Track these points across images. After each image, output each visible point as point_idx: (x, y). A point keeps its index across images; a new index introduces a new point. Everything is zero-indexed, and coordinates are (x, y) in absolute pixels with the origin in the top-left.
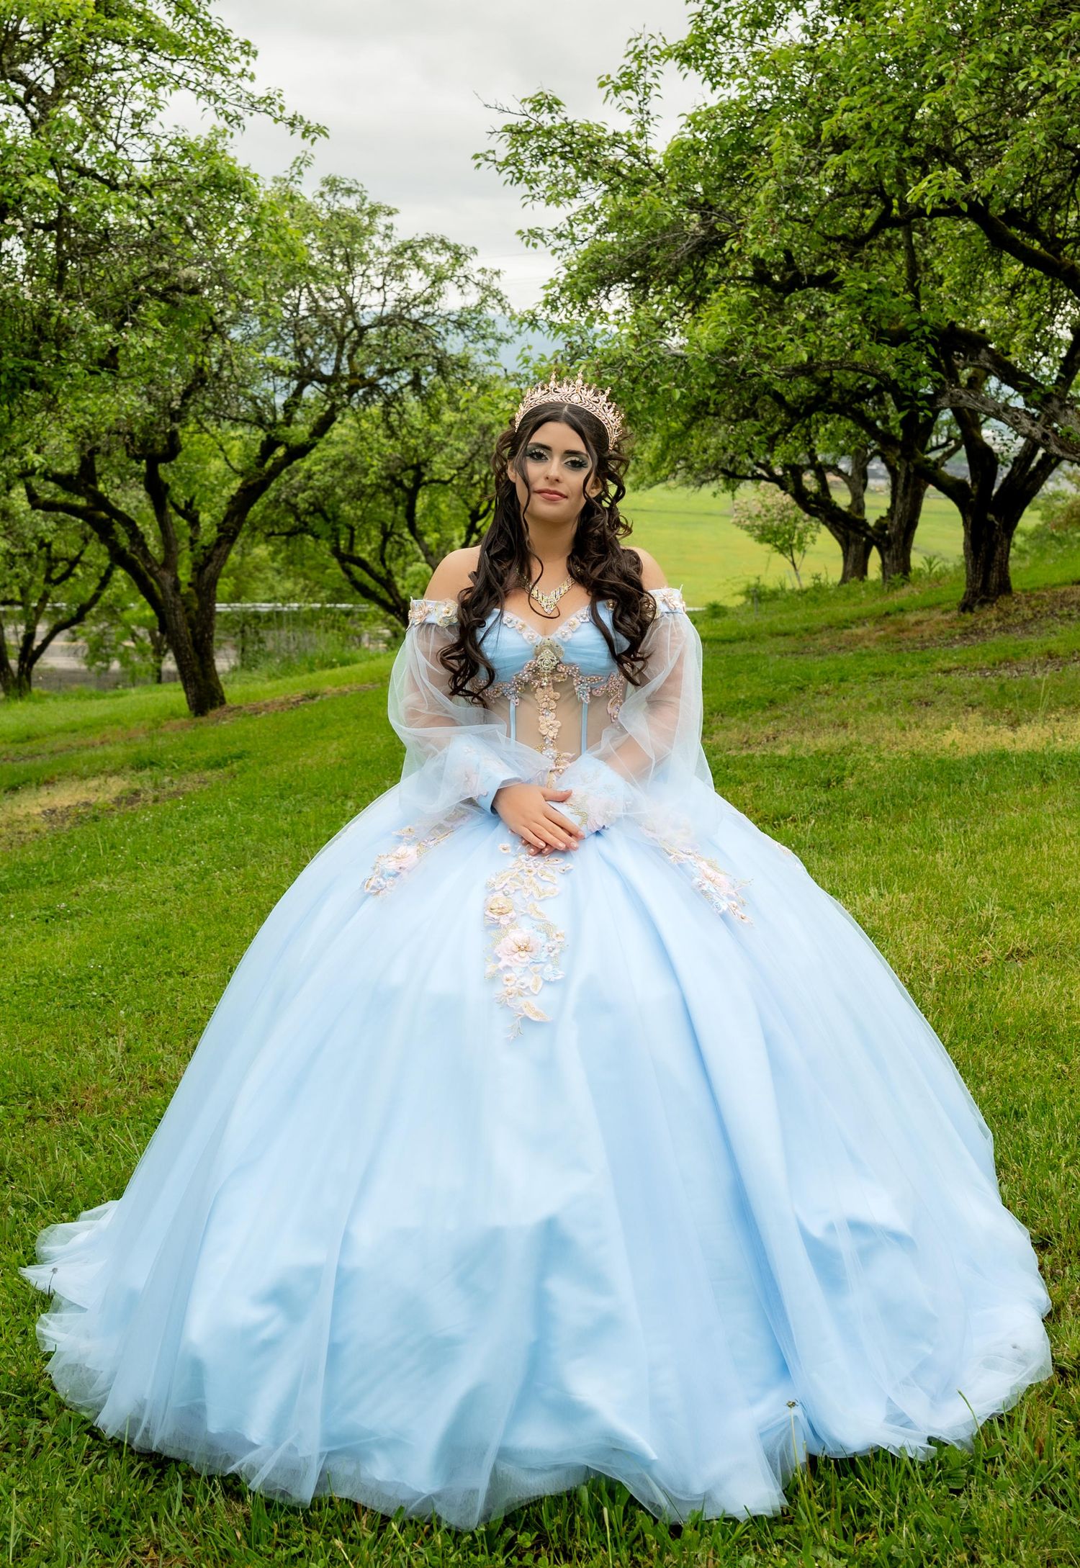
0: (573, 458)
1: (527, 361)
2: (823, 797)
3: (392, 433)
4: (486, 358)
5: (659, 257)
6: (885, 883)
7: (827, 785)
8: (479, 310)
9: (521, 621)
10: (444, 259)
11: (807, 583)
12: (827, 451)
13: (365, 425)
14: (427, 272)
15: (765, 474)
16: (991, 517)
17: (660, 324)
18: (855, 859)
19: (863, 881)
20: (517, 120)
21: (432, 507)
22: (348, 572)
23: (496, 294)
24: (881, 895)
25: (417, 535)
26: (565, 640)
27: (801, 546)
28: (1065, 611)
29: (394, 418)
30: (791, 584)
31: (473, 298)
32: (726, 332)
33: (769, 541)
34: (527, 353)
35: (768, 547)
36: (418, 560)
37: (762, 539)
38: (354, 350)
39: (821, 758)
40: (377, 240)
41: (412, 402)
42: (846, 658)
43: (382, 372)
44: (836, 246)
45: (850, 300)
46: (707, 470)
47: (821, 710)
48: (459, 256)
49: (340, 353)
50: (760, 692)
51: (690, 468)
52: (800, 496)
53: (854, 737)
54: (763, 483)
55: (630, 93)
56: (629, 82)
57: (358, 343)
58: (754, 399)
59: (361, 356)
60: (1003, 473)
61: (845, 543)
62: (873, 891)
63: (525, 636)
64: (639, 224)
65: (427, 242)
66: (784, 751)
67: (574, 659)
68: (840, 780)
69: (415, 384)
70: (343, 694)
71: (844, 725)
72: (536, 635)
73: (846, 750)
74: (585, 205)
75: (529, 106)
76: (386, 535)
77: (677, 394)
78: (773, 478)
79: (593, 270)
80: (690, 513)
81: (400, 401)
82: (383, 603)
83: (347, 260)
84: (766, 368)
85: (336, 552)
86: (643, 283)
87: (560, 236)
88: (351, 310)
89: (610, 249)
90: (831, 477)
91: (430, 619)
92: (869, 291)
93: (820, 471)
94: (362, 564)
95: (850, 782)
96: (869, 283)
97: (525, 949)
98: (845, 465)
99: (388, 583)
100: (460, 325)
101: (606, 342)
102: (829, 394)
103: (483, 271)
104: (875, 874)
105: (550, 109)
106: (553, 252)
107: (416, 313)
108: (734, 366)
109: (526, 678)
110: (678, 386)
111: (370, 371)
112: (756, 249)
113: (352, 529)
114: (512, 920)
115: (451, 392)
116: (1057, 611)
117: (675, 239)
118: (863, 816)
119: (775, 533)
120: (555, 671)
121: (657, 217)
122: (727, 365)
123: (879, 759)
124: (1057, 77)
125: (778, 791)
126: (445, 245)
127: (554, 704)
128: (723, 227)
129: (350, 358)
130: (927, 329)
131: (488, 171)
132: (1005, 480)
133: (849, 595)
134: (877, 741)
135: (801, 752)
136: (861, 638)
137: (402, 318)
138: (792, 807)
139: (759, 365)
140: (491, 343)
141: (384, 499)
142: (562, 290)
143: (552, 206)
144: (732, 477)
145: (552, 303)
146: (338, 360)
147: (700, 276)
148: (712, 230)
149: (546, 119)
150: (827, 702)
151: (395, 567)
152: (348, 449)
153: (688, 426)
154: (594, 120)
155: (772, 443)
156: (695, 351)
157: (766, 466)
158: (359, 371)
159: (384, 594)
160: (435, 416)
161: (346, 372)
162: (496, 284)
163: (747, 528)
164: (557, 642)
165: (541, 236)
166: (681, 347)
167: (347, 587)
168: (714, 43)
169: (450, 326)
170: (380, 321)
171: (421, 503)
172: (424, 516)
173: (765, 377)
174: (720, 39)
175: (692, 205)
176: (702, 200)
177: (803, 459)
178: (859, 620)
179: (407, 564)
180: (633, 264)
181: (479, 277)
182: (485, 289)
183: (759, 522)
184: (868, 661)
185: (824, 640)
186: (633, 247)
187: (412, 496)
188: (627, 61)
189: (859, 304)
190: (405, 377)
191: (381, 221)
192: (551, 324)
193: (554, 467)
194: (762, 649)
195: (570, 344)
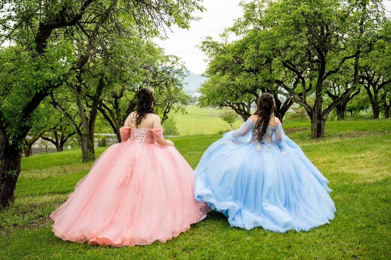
4: (181, 80)
8: (181, 70)
10: (174, 59)
15: (229, 105)
16: (279, 114)
20: (204, 41)
23: (184, 67)
27: (234, 121)
28: (293, 132)
31: (180, 67)
33: (226, 121)
35: (225, 122)
37: (225, 120)
48: (177, 59)
54: (228, 107)
55: (224, 37)
56: (224, 35)
60: (282, 106)
65: (171, 56)
75: (206, 38)
78: (231, 106)
80: (199, 115)
93: (243, 104)
98: (246, 104)
100: (177, 73)
103: (182, 62)
105: (210, 39)
107: (168, 70)
116: (291, 132)
119: (228, 119)
124: (297, 44)
126: (175, 57)
129: (155, 79)
130: (274, 80)
131: (198, 48)
132: (282, 107)
137: (166, 71)
140: (183, 76)
144: (222, 105)
149: (209, 40)
154: (217, 41)
157: (229, 103)
163: (221, 118)
168: (238, 28)
169: (175, 73)
174: (239, 27)
182: (182, 65)
183: (224, 116)
188: (224, 31)
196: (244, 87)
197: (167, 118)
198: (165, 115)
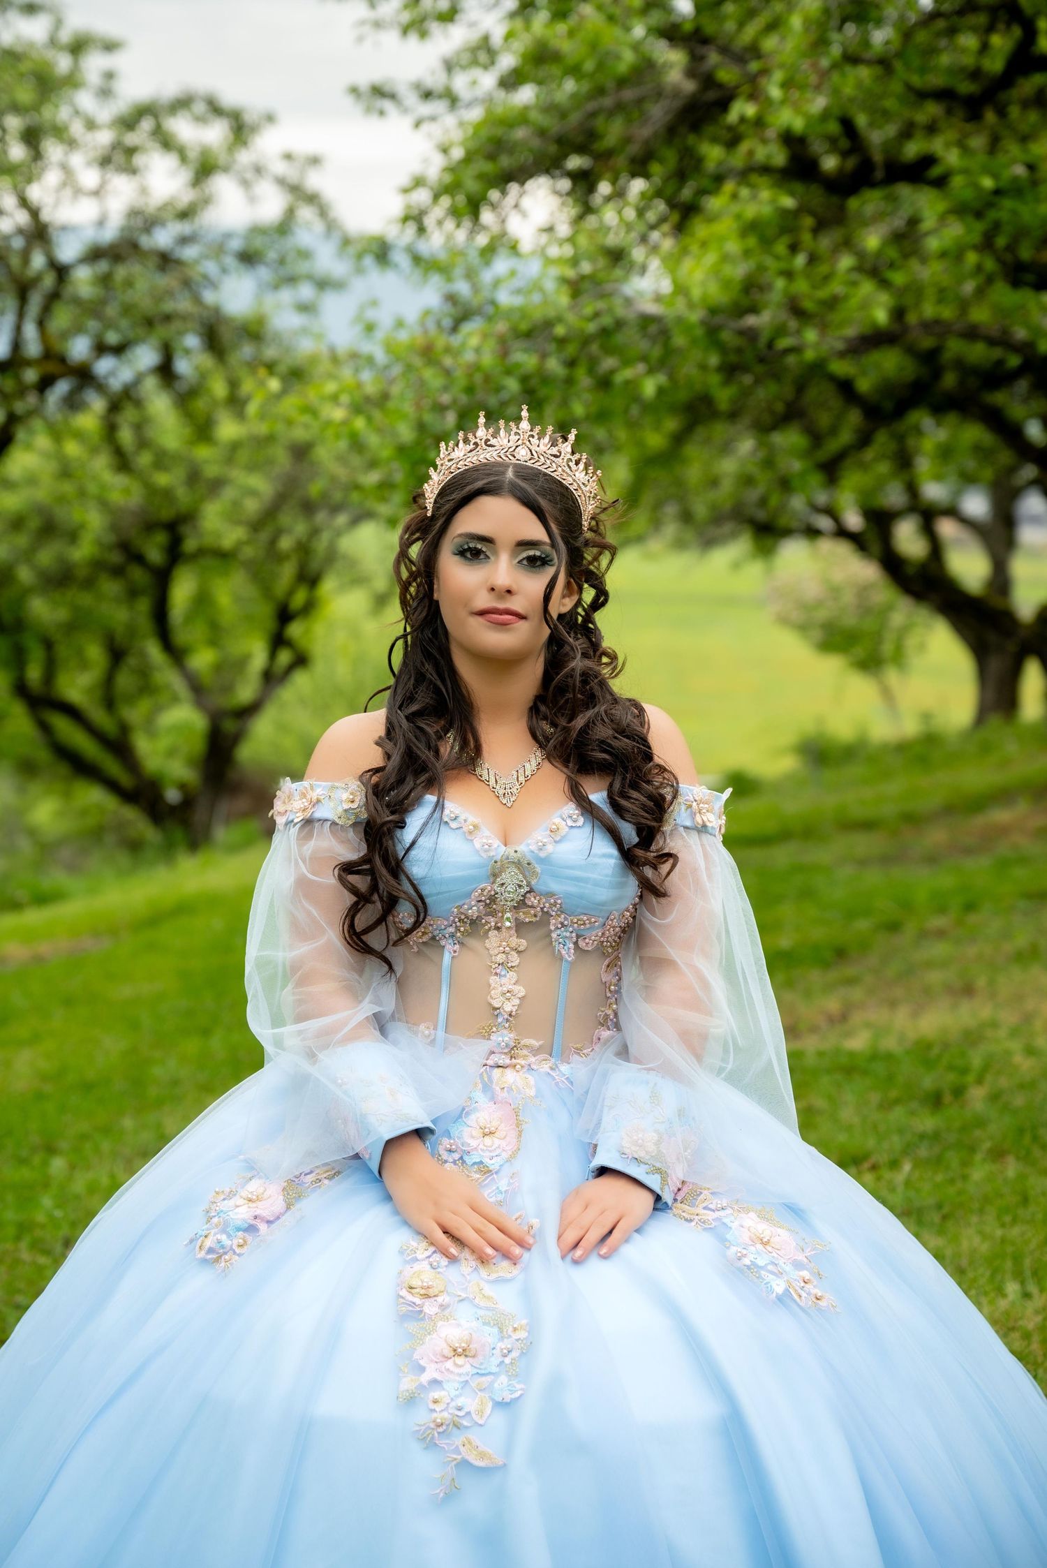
0: (531, 553)
1: (370, 328)
2: (927, 1122)
3: (123, 463)
4: (297, 320)
5: (613, 132)
6: (1035, 1273)
7: (935, 1101)
8: (285, 227)
9: (472, 819)
10: (214, 134)
11: (910, 727)
12: (938, 478)
13: (72, 448)
14: (183, 158)
15: (828, 526)
17: (617, 256)
18: (981, 1233)
19: (994, 1272)
21: (202, 601)
22: (45, 728)
23: (312, 199)
24: (1027, 1295)
25: (176, 653)
26: (542, 855)
27: (899, 658)
29: (126, 436)
30: (883, 730)
31: (271, 206)
32: (738, 271)
34: (371, 314)
36: (175, 699)
38: (47, 309)
39: (924, 1052)
40: (85, 100)
41: (160, 405)
42: (978, 868)
43: (101, 349)
44: (932, 109)
45: (961, 210)
46: (718, 518)
47: (929, 965)
48: (241, 128)
49: (21, 315)
50: (818, 934)
51: (686, 517)
52: (893, 565)
53: (986, 1012)
57: (54, 297)
58: (800, 388)
59: (62, 318)
61: (980, 651)
62: (1012, 1288)
63: (477, 845)
64: (575, 71)
65: (182, 104)
66: (858, 1042)
67: (554, 886)
68: (959, 1092)
69: (165, 371)
70: (39, 960)
71: (968, 991)
72: (496, 843)
73: (972, 1037)
74: (473, 36)
76: (117, 654)
77: (649, 388)
78: (842, 533)
79: (492, 157)
80: (693, 600)
81: (138, 403)
82: (112, 786)
83: (32, 137)
84: (811, 335)
85: (21, 690)
86: (584, 182)
87: (427, 95)
88: (39, 233)
89: (522, 117)
90: (947, 528)
91: (320, 813)
92: (997, 192)
93: (928, 516)
94: (72, 712)
95: (977, 1096)
96: (995, 176)
97: (465, 1353)
98: (976, 505)
99: (120, 747)
100: (248, 258)
101: (518, 291)
102: (937, 373)
103: (288, 157)
104: (1017, 1259)
106: (418, 124)
107: (163, 238)
108: (751, 335)
109: (473, 912)
110: (651, 371)
111: (79, 348)
112: (789, 118)
113: (49, 645)
114: (443, 1307)
115: (233, 384)
117: (640, 101)
118: (998, 1154)
119: (851, 635)
120: (522, 904)
121: (605, 60)
122: (742, 333)
123: (1030, 1051)
125: (847, 1114)
126: (215, 109)
127: (515, 959)
128: (727, 75)
129: (41, 324)
133: (985, 749)
134: (1028, 1019)
135: (889, 1043)
136: (1003, 831)
137: (134, 246)
138: (871, 1143)
139: (798, 332)
140: (306, 291)
141: (110, 587)
142: (436, 197)
143: (413, 39)
145: (415, 218)
146: (18, 329)
147: (688, 166)
148: (708, 81)
150: (940, 949)
151: (134, 714)
152: (41, 494)
153: (679, 439)
155: (831, 470)
156: (680, 306)
157: (831, 512)
158: (57, 346)
159: (112, 767)
160: (203, 430)
161: (33, 348)
162: (314, 181)
163: (799, 627)
164: (529, 857)
165: (392, 96)
166: (658, 298)
167: (43, 755)
169: (230, 261)
170: (95, 254)
171: (182, 591)
172: (190, 618)
173: (810, 355)
175: (672, 33)
176: (688, 27)
177: (894, 496)
178: (1003, 796)
179: (158, 709)
180: (567, 145)
181: (280, 168)
182: (293, 189)
184: (1019, 873)
185: (937, 836)
186: (563, 114)
187: (162, 579)
189: (979, 215)
190: (146, 357)
191: (94, 64)
192: (417, 259)
193: (503, 569)
194: (822, 855)
195: (451, 298)
196: (770, 345)
197: (301, 661)
198: (278, 641)
